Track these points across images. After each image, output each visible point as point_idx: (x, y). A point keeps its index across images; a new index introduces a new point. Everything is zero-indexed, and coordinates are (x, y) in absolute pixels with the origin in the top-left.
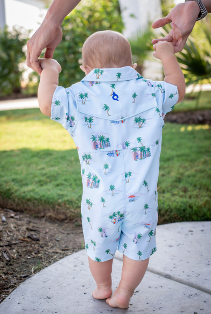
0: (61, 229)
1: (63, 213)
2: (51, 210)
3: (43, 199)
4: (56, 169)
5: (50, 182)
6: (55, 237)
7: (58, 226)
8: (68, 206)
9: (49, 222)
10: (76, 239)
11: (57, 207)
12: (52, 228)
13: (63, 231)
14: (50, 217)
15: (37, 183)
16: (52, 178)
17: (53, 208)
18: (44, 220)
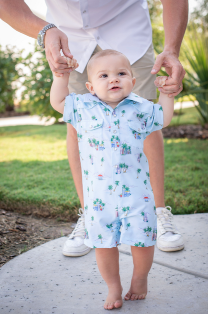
0: (45, 223)
1: (48, 211)
2: (37, 209)
3: (30, 199)
4: (43, 176)
5: (37, 186)
6: (39, 229)
7: (43, 220)
8: (51, 204)
9: (36, 218)
10: (57, 231)
11: (42, 205)
12: (37, 222)
13: (46, 225)
14: (36, 215)
15: (25, 187)
16: (39, 183)
17: (39, 207)
18: (30, 217)
